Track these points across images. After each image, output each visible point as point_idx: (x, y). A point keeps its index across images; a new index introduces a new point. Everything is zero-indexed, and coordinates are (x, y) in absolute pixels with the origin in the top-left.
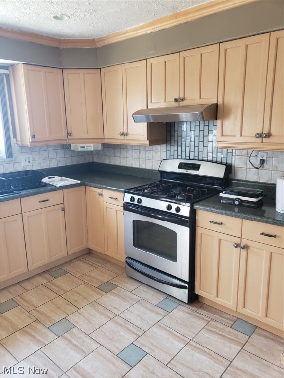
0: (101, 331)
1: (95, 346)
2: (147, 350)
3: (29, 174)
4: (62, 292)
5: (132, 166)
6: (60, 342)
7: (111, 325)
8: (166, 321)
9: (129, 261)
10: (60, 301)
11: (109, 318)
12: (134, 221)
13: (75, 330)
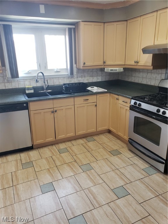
0: (106, 175)
1: (101, 181)
2: (130, 192)
3: (81, 84)
4: (90, 150)
5: (141, 83)
6: (84, 175)
7: (113, 174)
8: (147, 180)
9: (130, 140)
10: (88, 154)
11: (112, 169)
12: (135, 117)
13: (92, 171)
